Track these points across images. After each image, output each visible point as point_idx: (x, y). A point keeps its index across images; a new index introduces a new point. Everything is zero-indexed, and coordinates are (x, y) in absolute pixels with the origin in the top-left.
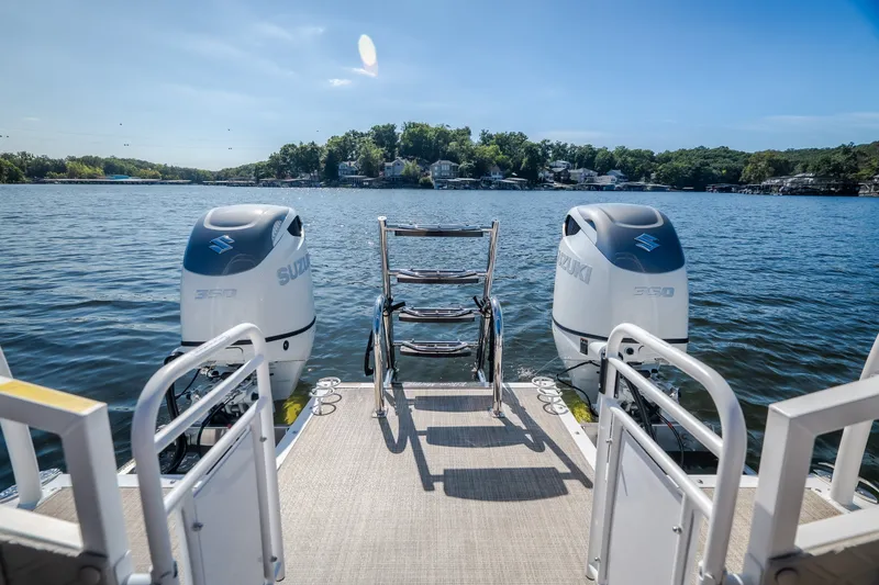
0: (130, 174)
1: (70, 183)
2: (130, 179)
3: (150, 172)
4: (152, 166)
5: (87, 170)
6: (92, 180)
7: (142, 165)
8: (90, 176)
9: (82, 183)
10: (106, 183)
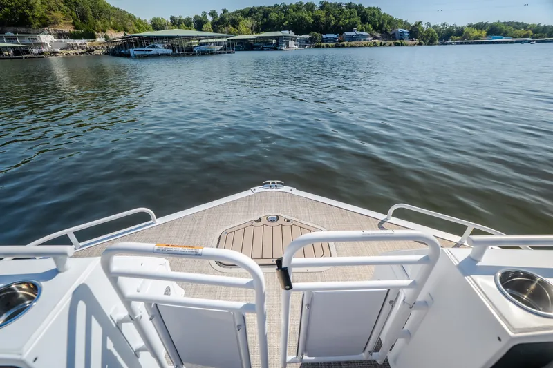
0: (505, 35)
1: (461, 43)
2: (504, 39)
3: (522, 31)
4: (525, 27)
5: (476, 33)
6: (477, 41)
7: (518, 26)
8: (477, 38)
9: (469, 43)
10: (486, 43)
